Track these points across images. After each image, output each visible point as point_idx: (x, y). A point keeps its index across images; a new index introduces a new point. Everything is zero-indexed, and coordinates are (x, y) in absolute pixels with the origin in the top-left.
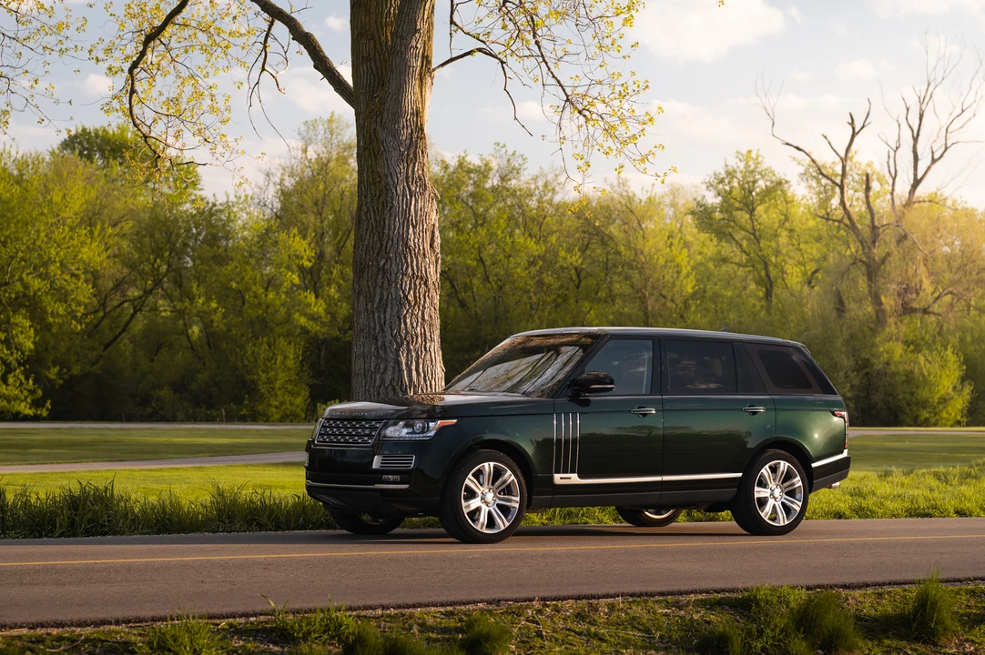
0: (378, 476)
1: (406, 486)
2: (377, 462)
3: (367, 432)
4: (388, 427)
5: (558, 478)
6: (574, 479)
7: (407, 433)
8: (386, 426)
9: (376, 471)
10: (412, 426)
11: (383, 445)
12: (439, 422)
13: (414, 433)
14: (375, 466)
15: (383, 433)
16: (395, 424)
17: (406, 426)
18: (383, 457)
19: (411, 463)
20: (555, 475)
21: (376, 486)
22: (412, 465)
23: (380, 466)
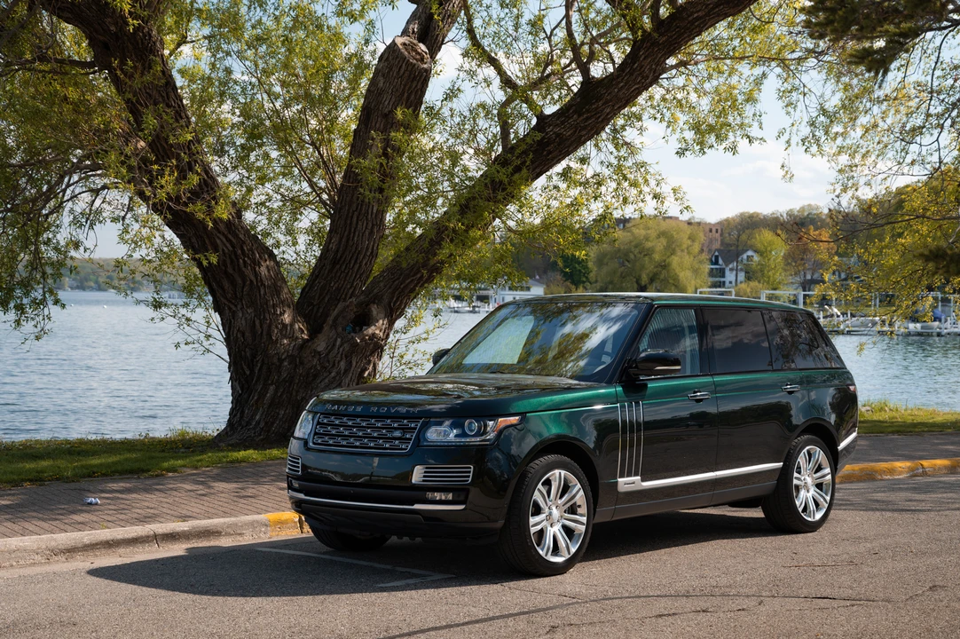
0: (419, 493)
1: (460, 507)
2: (418, 475)
3: (397, 434)
4: (429, 427)
5: (622, 484)
6: (637, 482)
7: (455, 436)
8: (426, 426)
9: (418, 487)
10: (461, 426)
11: (424, 452)
12: (500, 420)
13: (464, 435)
14: (414, 480)
15: (422, 435)
16: (440, 424)
17: (453, 426)
18: (427, 468)
19: (469, 477)
20: (619, 480)
21: (417, 506)
22: (470, 479)
23: (424, 481)
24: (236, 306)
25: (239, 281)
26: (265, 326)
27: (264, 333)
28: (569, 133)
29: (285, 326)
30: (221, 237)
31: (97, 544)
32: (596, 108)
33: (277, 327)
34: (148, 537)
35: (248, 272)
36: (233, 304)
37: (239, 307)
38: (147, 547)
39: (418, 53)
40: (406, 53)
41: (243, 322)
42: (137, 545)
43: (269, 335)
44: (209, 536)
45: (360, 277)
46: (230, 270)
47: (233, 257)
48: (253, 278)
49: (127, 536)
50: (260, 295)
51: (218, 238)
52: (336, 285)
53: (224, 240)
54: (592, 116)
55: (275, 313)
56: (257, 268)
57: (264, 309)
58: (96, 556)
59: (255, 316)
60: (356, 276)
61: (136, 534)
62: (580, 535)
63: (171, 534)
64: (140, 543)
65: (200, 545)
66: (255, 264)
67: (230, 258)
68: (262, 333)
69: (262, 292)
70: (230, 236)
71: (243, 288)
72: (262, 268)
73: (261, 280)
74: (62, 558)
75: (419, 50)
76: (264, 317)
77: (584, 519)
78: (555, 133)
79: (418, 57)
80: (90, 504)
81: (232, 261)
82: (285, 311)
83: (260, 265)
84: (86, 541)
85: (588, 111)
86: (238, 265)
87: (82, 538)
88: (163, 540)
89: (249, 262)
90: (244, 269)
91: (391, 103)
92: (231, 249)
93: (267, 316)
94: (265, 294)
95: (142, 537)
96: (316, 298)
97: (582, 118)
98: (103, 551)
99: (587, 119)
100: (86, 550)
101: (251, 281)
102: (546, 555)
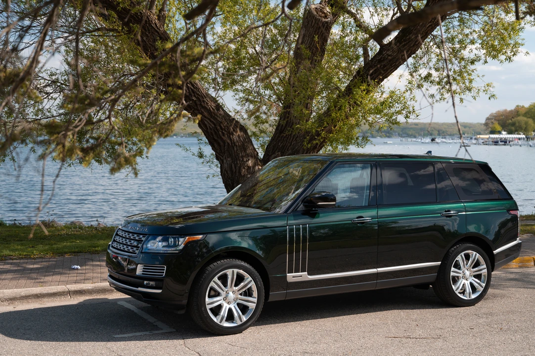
0: (140, 281)
1: (160, 291)
2: (139, 270)
3: (135, 244)
4: (149, 241)
5: (291, 277)
6: (304, 276)
7: (163, 247)
9: (139, 277)
10: (166, 241)
12: (187, 238)
13: (168, 246)
14: (138, 273)
15: (145, 246)
16: (154, 239)
17: (163, 240)
18: (144, 266)
19: (163, 272)
20: (288, 274)
21: (140, 289)
22: (164, 274)
23: (143, 274)
24: (223, 157)
25: (222, 144)
26: (237, 168)
27: (237, 171)
28: (395, 54)
29: (249, 167)
30: (207, 120)
31: (29, 296)
32: (410, 38)
33: (244, 168)
34: (64, 292)
35: (225, 138)
36: (221, 156)
37: (224, 157)
38: (63, 298)
39: (324, 13)
40: (316, 13)
41: (226, 165)
42: (56, 297)
43: (240, 173)
44: (105, 292)
45: (296, 140)
46: (216, 138)
47: (216, 131)
48: (229, 141)
49: (50, 292)
50: (234, 151)
51: (206, 121)
52: (282, 145)
53: (209, 121)
54: (407, 44)
55: (243, 160)
56: (231, 136)
57: (236, 159)
58: (29, 302)
59: (232, 162)
60: (293, 139)
61: (56, 290)
62: (252, 309)
63: (79, 291)
64: (58, 295)
65: (98, 297)
66: (230, 134)
67: (214, 131)
68: (236, 171)
69: (235, 149)
70: (212, 120)
71: (224, 147)
72: (234, 136)
73: (234, 143)
74: (6, 303)
75: (325, 12)
76: (237, 163)
77: (255, 300)
78: (387, 54)
79: (323, 15)
80: (74, 269)
81: (215, 133)
82: (249, 160)
83: (233, 134)
84: (23, 294)
85: (405, 41)
86: (220, 135)
87: (21, 293)
88: (74, 294)
89: (226, 133)
90: (222, 137)
91: (308, 42)
92: (213, 126)
93: (238, 162)
94: (237, 150)
95: (60, 292)
96: (271, 151)
97: (401, 45)
98: (33, 300)
99: (405, 45)
100: (23, 299)
101: (228, 144)
102: (221, 322)
